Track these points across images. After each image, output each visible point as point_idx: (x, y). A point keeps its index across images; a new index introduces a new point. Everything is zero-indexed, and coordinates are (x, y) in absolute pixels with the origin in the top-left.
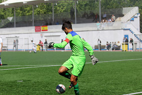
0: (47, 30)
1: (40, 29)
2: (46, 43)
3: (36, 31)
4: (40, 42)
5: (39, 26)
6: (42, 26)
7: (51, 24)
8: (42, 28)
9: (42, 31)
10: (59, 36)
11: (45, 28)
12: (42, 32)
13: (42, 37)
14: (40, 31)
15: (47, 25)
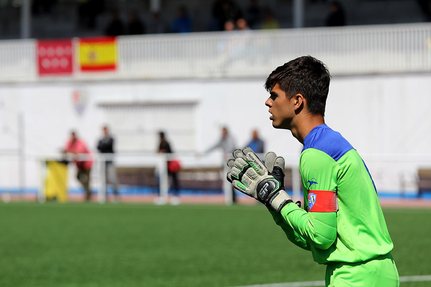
0: (111, 67)
1: (70, 58)
2: (106, 146)
3: (43, 71)
4: (74, 142)
5: (62, 38)
6: (85, 40)
7: (137, 28)
8: (82, 52)
9: (86, 68)
10: (190, 105)
11: (103, 52)
12: (79, 75)
13: (80, 108)
14: (68, 70)
15: (114, 32)
